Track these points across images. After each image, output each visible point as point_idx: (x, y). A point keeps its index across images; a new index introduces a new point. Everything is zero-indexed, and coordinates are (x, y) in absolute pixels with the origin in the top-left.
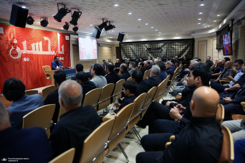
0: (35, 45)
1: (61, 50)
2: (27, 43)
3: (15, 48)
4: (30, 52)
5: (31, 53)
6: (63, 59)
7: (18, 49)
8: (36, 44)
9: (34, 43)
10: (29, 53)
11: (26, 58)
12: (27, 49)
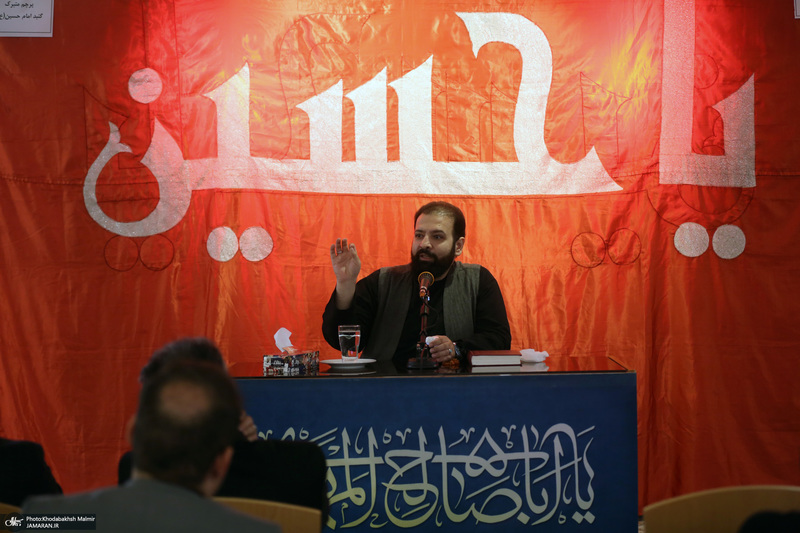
0: (349, 109)
1: (708, 138)
2: (254, 87)
3: (140, 142)
4: (280, 178)
5: (292, 186)
6: (730, 242)
7: (163, 154)
8: (351, 95)
9: (337, 89)
10: (276, 186)
11: (238, 231)
12: (257, 150)
